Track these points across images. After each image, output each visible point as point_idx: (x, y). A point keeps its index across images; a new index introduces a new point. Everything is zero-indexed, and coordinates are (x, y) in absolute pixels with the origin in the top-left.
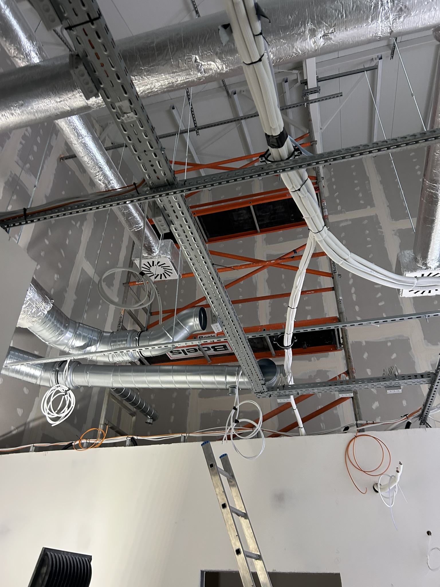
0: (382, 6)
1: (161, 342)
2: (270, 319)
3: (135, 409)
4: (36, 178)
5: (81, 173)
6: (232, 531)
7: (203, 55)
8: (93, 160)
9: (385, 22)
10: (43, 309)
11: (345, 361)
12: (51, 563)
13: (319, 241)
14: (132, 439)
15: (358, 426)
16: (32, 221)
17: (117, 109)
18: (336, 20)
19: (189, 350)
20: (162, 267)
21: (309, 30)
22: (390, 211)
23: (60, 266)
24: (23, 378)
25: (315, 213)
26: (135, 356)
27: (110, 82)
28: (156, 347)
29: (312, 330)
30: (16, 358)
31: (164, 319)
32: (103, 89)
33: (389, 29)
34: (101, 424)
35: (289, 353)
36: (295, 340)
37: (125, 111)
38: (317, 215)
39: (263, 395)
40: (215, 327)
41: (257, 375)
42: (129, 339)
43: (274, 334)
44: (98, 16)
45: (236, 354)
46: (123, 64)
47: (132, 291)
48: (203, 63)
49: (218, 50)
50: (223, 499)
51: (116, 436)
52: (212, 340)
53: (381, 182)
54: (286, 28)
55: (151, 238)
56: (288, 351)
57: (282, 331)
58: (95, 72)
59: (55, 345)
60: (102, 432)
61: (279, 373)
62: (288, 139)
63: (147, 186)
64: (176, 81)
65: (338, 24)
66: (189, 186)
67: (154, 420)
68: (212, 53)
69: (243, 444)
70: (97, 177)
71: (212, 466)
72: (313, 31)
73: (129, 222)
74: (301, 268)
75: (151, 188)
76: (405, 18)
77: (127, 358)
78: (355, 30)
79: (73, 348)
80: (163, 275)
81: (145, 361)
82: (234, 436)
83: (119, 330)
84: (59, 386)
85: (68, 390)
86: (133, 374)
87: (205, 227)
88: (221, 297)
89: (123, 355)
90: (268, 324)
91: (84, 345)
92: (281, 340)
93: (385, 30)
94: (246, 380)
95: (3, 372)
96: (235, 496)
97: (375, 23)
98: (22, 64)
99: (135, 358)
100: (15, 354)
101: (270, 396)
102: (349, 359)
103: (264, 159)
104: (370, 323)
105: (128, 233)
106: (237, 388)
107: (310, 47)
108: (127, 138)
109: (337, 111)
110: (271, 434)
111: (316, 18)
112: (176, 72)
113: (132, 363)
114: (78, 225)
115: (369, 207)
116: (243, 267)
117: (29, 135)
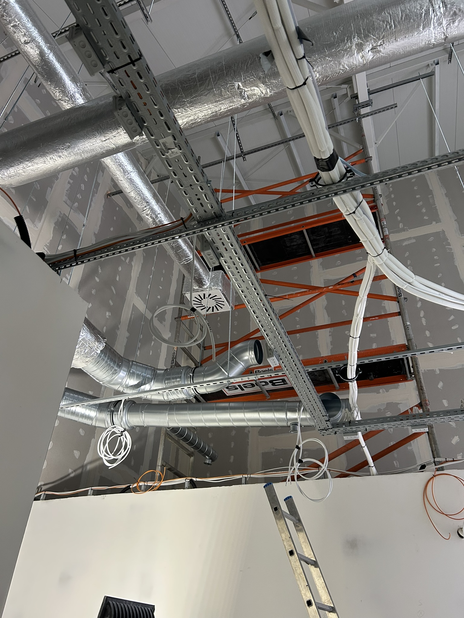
0: (433, 12)
1: (216, 378)
2: (332, 348)
3: (192, 449)
4: (85, 217)
5: (129, 208)
6: (301, 581)
7: (246, 82)
8: (140, 195)
9: (438, 28)
10: (96, 348)
11: (417, 393)
12: (113, 613)
13: (380, 265)
14: (191, 481)
15: (436, 464)
16: (83, 262)
17: (161, 146)
18: (385, 31)
19: (246, 385)
20: (213, 299)
21: (355, 45)
22: (458, 225)
23: (111, 303)
24: (78, 420)
25: (373, 236)
26: (190, 393)
27: (153, 120)
28: (211, 384)
29: (377, 360)
30: (71, 399)
31: (217, 354)
32: (146, 127)
33: (443, 35)
34: (159, 466)
35: (354, 386)
36: (360, 371)
37: (169, 147)
38: (376, 238)
39: (327, 432)
40: (272, 361)
41: (320, 411)
42: (183, 375)
43: (336, 366)
44: (139, 57)
45: (296, 389)
46: (165, 101)
47: (184, 325)
48: (246, 89)
49: (261, 74)
50: (290, 545)
51: (174, 478)
52: (269, 375)
53: (446, 195)
54: (330, 46)
55: (201, 270)
56: (352, 384)
57: (345, 362)
58: (138, 111)
59: (109, 385)
60: (160, 474)
61: (344, 409)
62: (339, 161)
63: (195, 220)
64: (220, 109)
65: (386, 36)
66: (237, 218)
67: (213, 461)
68: (254, 79)
69: (309, 485)
70: (145, 211)
71: (276, 509)
72: (360, 45)
73: (178, 255)
74: (361, 295)
75: (199, 222)
76: (459, 22)
77: (182, 396)
78: (406, 40)
79: (127, 387)
80: (215, 307)
81: (201, 398)
82: (299, 477)
83: (173, 366)
84: (115, 427)
85: (123, 431)
86: (189, 412)
87: (256, 255)
88: (276, 329)
89: (177, 393)
90: (330, 354)
91: (138, 384)
92: (344, 372)
93: (438, 36)
94: (308, 416)
95: (60, 414)
96: (303, 542)
97: (428, 31)
98: (67, 106)
99: (190, 396)
100: (69, 395)
101: (336, 433)
102: (422, 389)
103: (314, 183)
104: (443, 350)
105: (177, 267)
106: (299, 425)
107: (358, 62)
108: (172, 173)
109: (393, 124)
110: (340, 473)
111: (362, 32)
112: (219, 101)
113: (188, 401)
114: (127, 261)
115: (434, 223)
116: (299, 295)
117: (77, 174)
